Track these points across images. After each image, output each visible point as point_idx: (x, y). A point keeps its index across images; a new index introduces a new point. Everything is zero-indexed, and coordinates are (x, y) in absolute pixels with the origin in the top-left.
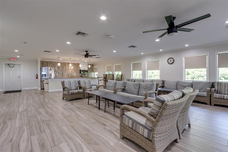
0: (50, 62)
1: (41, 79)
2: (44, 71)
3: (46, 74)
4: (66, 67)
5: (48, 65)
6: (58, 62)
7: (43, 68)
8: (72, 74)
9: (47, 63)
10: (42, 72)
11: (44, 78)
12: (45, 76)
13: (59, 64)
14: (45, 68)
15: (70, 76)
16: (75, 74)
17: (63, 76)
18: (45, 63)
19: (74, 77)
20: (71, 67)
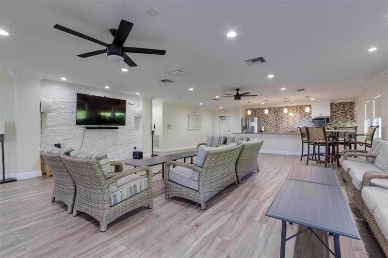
6: (265, 109)
8: (293, 127)
12: (247, 130)
13: (266, 112)
15: (289, 130)
17: (276, 130)
20: (287, 114)
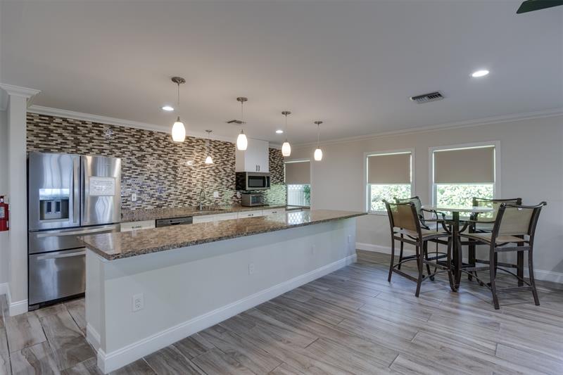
0: (95, 125)
1: (30, 233)
2: (56, 178)
3: (66, 201)
4: (176, 157)
5: (78, 143)
7: (50, 162)
8: (203, 194)
9: (75, 130)
10: (40, 184)
11: (56, 224)
12: (66, 216)
14: (59, 161)
16: (216, 194)
18: (60, 131)
19: (215, 209)
